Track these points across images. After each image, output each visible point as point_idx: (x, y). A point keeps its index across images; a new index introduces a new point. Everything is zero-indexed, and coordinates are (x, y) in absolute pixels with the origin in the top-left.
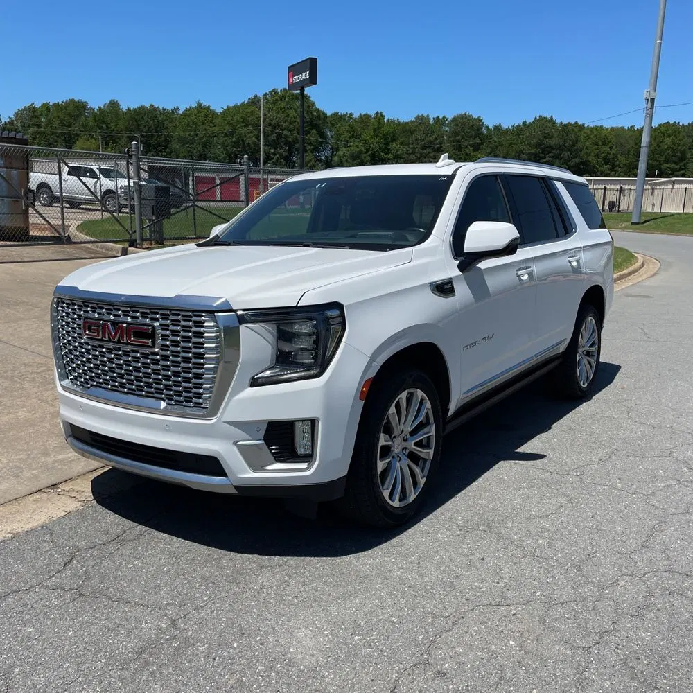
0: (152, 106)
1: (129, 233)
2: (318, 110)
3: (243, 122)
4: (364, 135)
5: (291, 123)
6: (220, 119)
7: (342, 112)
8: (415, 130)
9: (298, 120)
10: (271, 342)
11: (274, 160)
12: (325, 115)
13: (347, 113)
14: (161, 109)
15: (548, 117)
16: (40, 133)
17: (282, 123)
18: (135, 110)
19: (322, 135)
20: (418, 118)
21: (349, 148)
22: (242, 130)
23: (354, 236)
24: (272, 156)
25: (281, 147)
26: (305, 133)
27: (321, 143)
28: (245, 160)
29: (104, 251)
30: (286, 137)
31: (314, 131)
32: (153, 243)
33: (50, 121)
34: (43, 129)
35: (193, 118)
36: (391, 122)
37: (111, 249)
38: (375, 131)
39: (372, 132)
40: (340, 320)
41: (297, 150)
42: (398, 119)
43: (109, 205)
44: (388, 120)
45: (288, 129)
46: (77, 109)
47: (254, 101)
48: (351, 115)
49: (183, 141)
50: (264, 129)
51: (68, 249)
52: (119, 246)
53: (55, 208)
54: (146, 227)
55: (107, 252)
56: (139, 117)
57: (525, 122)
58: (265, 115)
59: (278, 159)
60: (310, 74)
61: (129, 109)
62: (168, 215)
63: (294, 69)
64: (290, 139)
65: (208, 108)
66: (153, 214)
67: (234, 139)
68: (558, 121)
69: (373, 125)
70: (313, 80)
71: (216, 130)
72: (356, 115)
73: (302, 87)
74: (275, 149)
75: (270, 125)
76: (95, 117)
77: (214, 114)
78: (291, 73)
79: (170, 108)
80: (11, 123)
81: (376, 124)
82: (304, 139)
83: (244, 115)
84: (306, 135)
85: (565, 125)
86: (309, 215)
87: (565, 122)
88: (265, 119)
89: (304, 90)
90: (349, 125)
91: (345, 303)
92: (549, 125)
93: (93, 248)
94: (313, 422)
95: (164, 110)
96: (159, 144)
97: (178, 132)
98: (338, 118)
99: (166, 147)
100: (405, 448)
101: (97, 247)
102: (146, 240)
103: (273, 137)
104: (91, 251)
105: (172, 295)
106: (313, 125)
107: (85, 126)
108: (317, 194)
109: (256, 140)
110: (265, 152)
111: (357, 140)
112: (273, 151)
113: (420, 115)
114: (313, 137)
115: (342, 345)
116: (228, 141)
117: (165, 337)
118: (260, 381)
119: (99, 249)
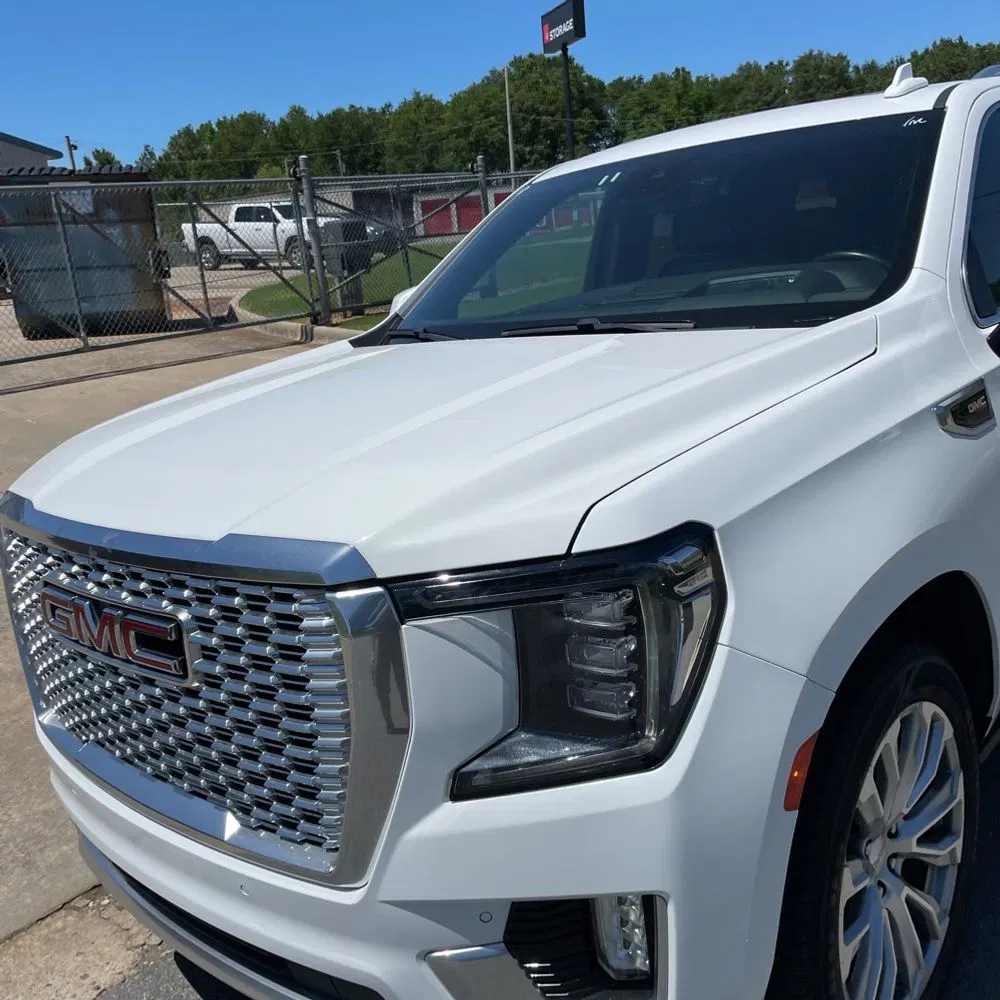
0: (352, 106)
1: (308, 302)
2: (589, 79)
3: (480, 112)
4: (663, 108)
5: (551, 104)
6: (448, 113)
7: (627, 75)
8: (741, 89)
9: (562, 95)
10: (500, 664)
11: (532, 162)
12: (601, 84)
13: (634, 78)
14: (366, 109)
15: (955, 39)
16: (205, 166)
17: (538, 105)
18: (329, 116)
19: (600, 115)
20: (741, 69)
21: (641, 130)
22: (479, 124)
23: (700, 291)
24: (528, 157)
25: (541, 142)
26: (575, 115)
27: (599, 128)
28: (479, 163)
29: (275, 334)
30: (546, 125)
31: (586, 111)
32: (349, 313)
33: (218, 147)
34: (209, 161)
35: (413, 115)
36: (702, 81)
37: (284, 331)
38: (679, 98)
39: (675, 101)
40: (707, 576)
41: (563, 142)
42: (712, 75)
43: (295, 258)
44: (698, 78)
45: (547, 113)
46: (251, 124)
47: (495, 79)
48: (641, 79)
49: (400, 151)
50: (512, 117)
51: (223, 337)
52: (296, 325)
53: (222, 272)
54: (334, 290)
55: (280, 335)
56: (335, 125)
57: (915, 52)
58: (511, 96)
59: (536, 161)
60: (574, 23)
61: (321, 116)
62: (367, 266)
63: (550, 20)
64: (552, 128)
65: (430, 99)
66: (344, 268)
67: (471, 139)
68: (972, 43)
69: (676, 89)
70: (579, 31)
71: (445, 128)
72: (648, 78)
73: (563, 43)
74: (532, 146)
75: (520, 111)
76: (275, 133)
77: (441, 108)
78: (546, 27)
79: (378, 107)
80: (167, 156)
81: (680, 86)
82: (572, 124)
83: (481, 100)
84: (576, 118)
85: (984, 48)
86: (588, 239)
87: (983, 43)
88: (512, 104)
89: (567, 49)
90: (640, 95)
91: (716, 522)
92: (957, 51)
93: (261, 330)
94: (650, 904)
95: (370, 110)
96: (366, 162)
97: (392, 140)
98: (623, 86)
99: (378, 164)
100: (895, 856)
101: (266, 329)
102: (338, 311)
103: (526, 128)
104: (257, 337)
105: (214, 534)
106: (585, 104)
107: (266, 148)
108: (599, 206)
109: (502, 136)
110: (516, 152)
111: (654, 115)
112: (528, 149)
113: (744, 64)
114: (586, 120)
115: (720, 655)
116: (463, 142)
117: (209, 654)
118: (478, 780)
119: (268, 333)
